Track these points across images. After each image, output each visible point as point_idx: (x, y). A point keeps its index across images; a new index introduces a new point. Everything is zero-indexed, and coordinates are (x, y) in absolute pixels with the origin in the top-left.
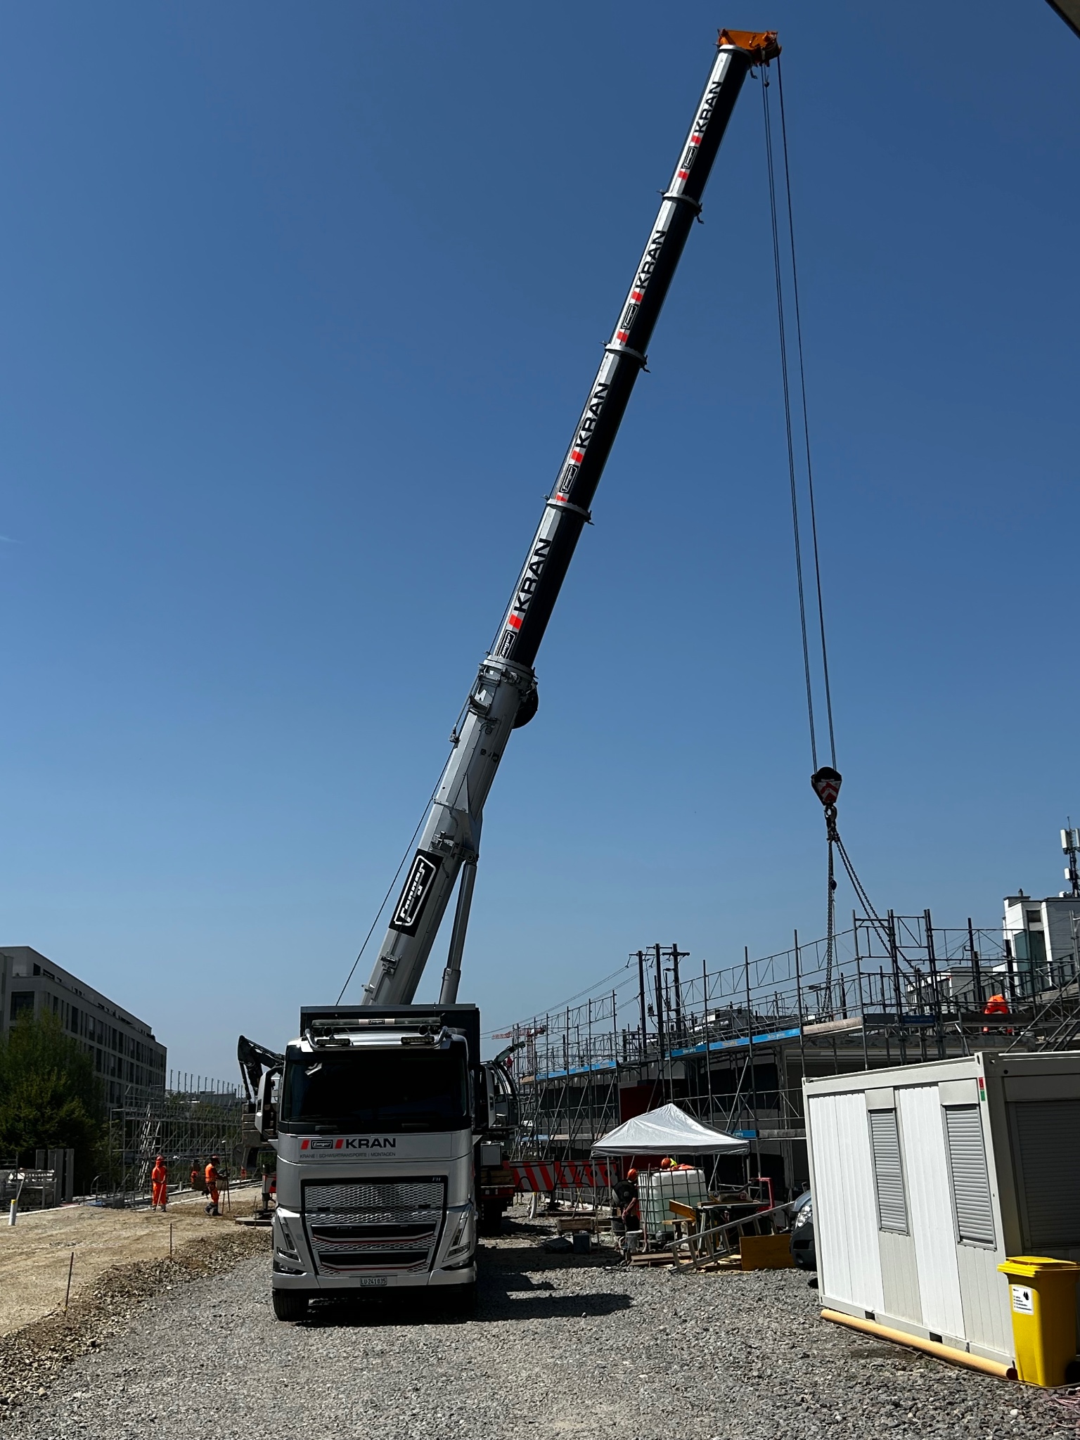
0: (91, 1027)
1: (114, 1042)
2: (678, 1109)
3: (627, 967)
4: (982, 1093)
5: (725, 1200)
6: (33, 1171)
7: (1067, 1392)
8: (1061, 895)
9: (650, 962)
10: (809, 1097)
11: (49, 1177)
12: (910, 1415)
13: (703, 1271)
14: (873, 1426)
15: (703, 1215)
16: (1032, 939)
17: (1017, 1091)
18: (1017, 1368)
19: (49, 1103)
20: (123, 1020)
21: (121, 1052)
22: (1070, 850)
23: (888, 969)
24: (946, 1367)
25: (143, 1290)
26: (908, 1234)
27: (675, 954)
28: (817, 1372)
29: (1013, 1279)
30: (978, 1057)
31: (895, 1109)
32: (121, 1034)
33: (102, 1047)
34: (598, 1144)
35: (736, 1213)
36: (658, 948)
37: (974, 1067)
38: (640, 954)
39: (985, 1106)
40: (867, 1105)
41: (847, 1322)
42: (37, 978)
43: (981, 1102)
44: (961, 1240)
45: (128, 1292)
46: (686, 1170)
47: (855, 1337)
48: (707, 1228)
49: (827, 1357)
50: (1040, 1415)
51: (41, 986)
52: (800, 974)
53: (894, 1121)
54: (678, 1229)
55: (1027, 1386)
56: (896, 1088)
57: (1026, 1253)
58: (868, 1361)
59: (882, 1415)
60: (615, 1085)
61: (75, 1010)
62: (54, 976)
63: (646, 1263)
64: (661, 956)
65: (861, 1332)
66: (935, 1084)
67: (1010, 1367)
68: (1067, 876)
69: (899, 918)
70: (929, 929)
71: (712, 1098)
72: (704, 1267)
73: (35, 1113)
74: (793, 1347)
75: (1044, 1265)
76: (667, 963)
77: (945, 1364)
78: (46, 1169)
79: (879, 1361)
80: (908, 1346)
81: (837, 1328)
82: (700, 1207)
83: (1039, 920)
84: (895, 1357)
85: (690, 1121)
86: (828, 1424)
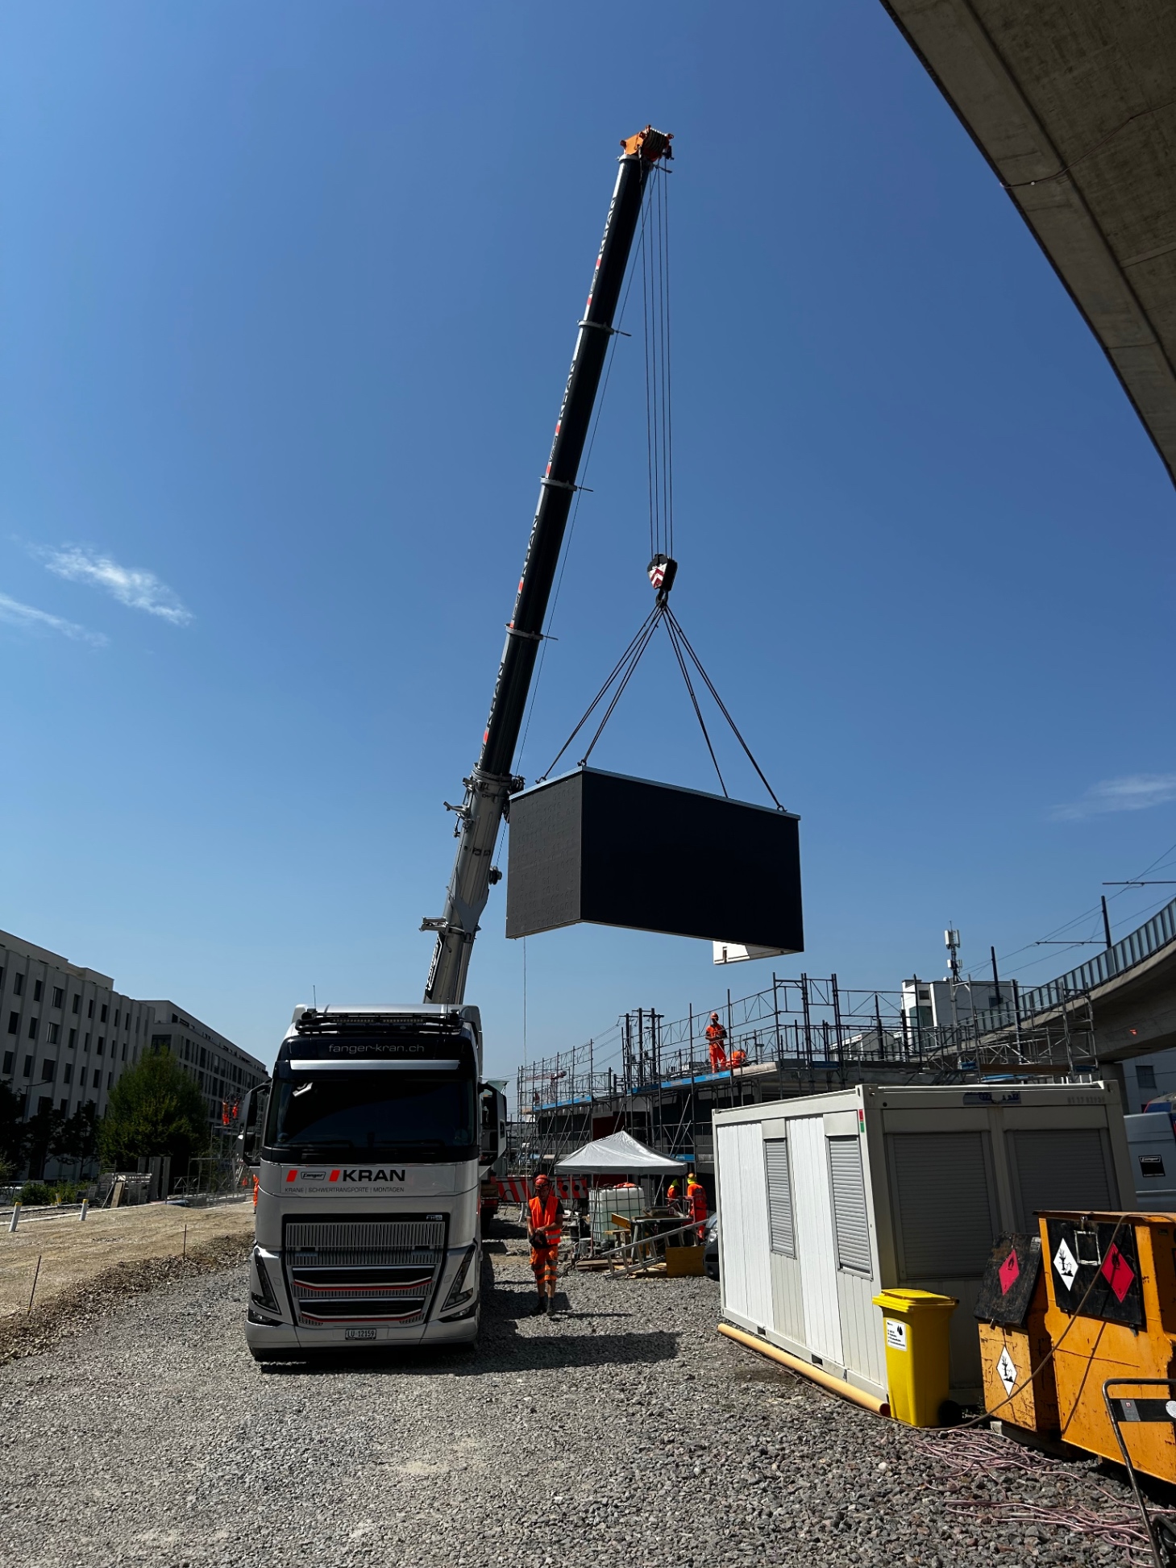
0: (216, 1064)
1: (234, 1075)
2: (628, 1136)
3: (617, 1025)
4: (862, 1125)
5: (655, 1215)
6: (134, 1173)
7: (939, 1435)
8: (945, 980)
9: (634, 1022)
10: (717, 1126)
11: (147, 1179)
12: (774, 1466)
13: (634, 1277)
14: (732, 1483)
15: (636, 1228)
16: (922, 1012)
17: (895, 1122)
18: (891, 1405)
19: (162, 1121)
20: (243, 1059)
21: (239, 1083)
22: (951, 946)
23: (801, 1023)
24: (823, 1395)
25: (141, 1286)
26: (795, 1258)
27: (653, 1016)
28: (698, 1398)
29: (888, 1313)
30: (858, 1089)
31: (786, 1139)
32: (240, 1070)
33: (224, 1079)
34: (561, 1164)
35: (665, 1226)
36: (640, 1011)
37: (854, 1099)
38: (627, 1016)
39: (864, 1136)
40: (763, 1134)
41: (739, 1338)
42: (174, 1025)
43: (861, 1134)
44: (841, 1267)
45: (124, 1288)
46: (628, 1188)
47: (744, 1354)
48: (639, 1239)
49: (711, 1379)
50: (909, 1471)
51: (177, 1030)
52: (732, 1025)
53: (785, 1150)
54: (618, 1239)
55: (899, 1425)
56: (787, 1119)
57: (901, 1285)
58: (750, 1384)
59: (744, 1466)
60: (590, 1116)
61: (203, 1050)
62: (188, 1024)
63: (588, 1268)
64: (643, 1018)
65: (751, 1349)
66: (820, 1115)
67: (884, 1402)
68: (949, 965)
69: (811, 980)
70: (835, 991)
71: (662, 1127)
72: (635, 1273)
73: (148, 1128)
74: (684, 1365)
75: (917, 1300)
76: (647, 1023)
77: (825, 1392)
78: (146, 1172)
79: (760, 1386)
80: (791, 1369)
81: (731, 1343)
82: (634, 1221)
83: (928, 998)
84: (777, 1381)
85: (638, 1146)
86: (684, 1478)
